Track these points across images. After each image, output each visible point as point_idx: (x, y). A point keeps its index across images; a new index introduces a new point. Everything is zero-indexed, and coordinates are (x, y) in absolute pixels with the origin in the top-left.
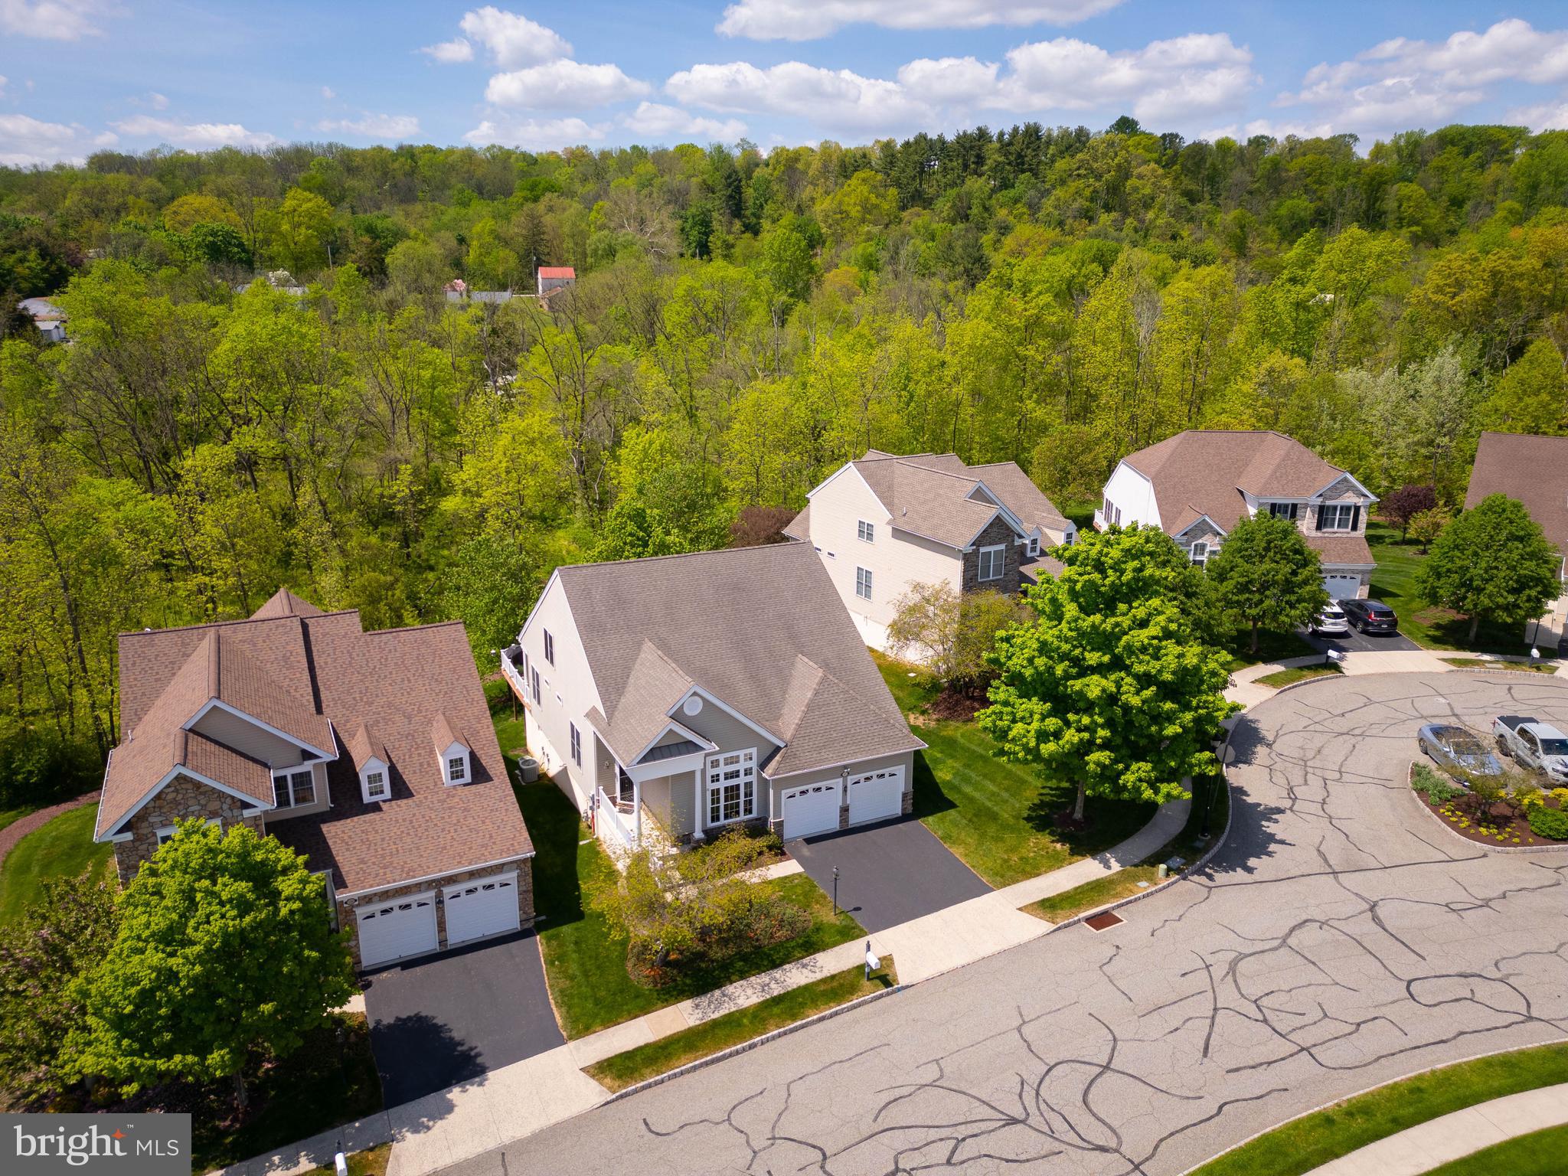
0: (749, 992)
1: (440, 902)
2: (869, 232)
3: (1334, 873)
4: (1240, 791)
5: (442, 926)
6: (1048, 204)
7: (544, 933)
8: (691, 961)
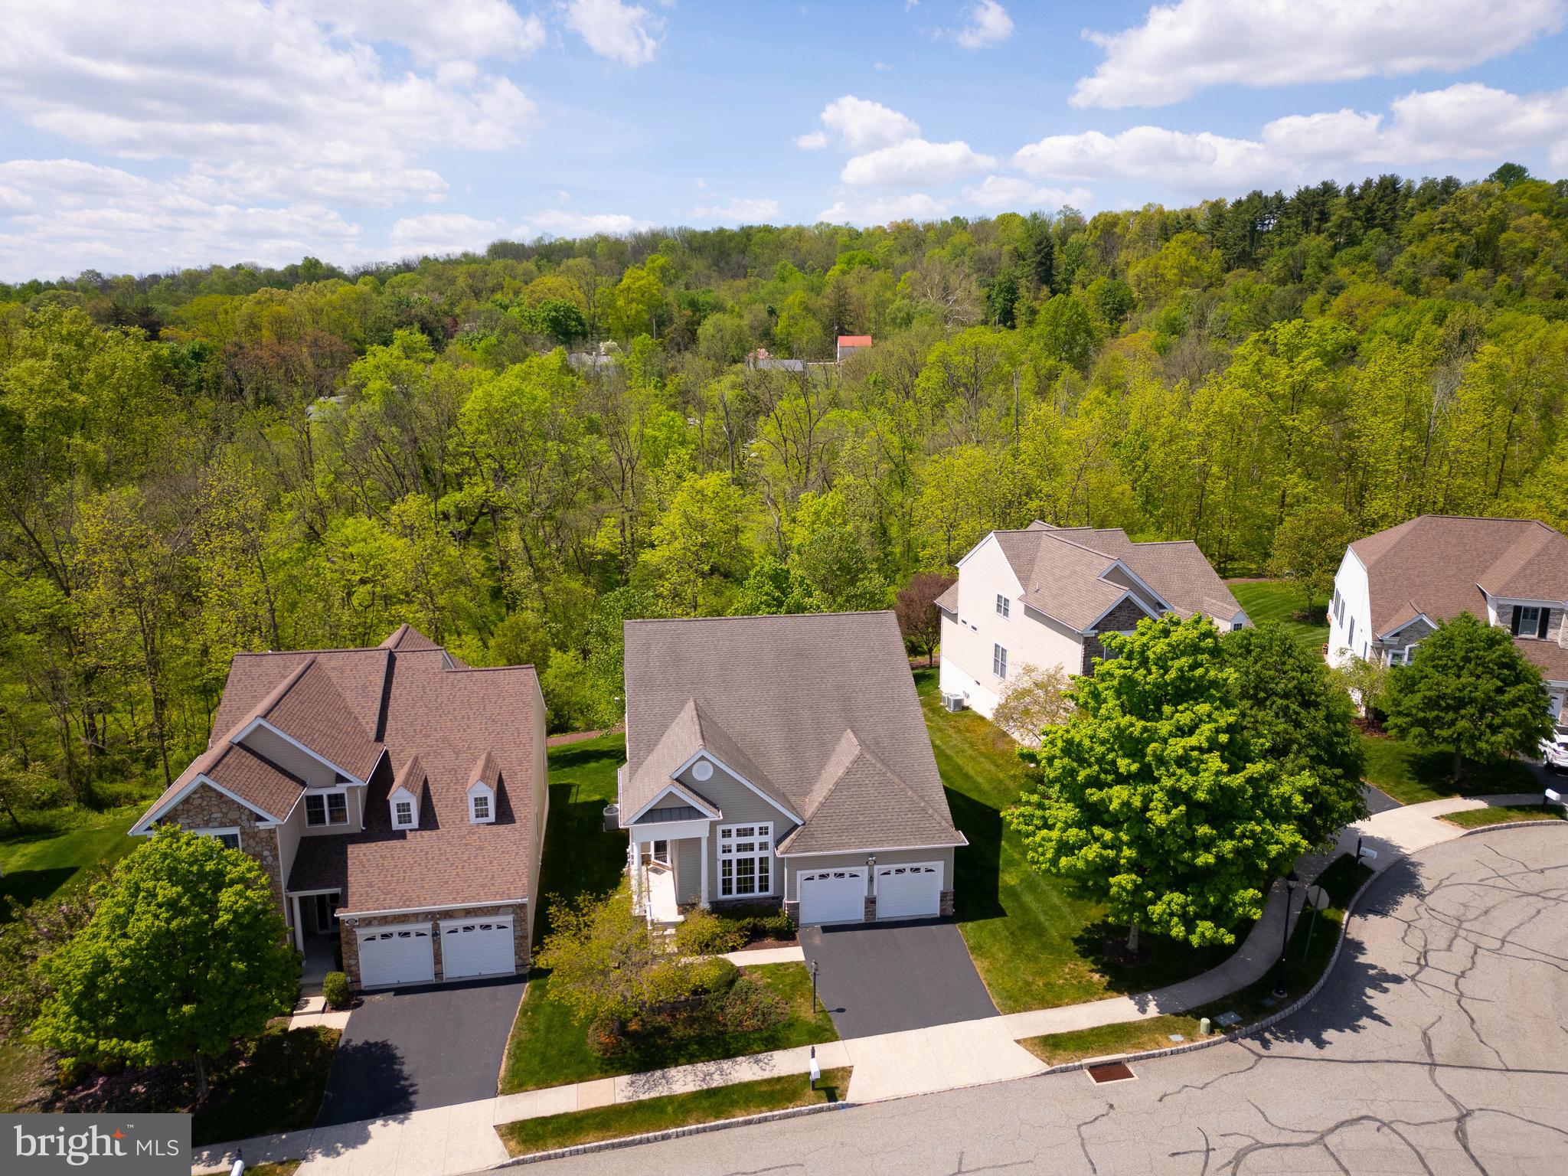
0: (690, 1078)
1: (436, 934)
2: (1185, 296)
3: (1433, 1065)
4: (1358, 947)
5: (438, 959)
6: (1400, 262)
7: (533, 982)
8: (650, 1035)
